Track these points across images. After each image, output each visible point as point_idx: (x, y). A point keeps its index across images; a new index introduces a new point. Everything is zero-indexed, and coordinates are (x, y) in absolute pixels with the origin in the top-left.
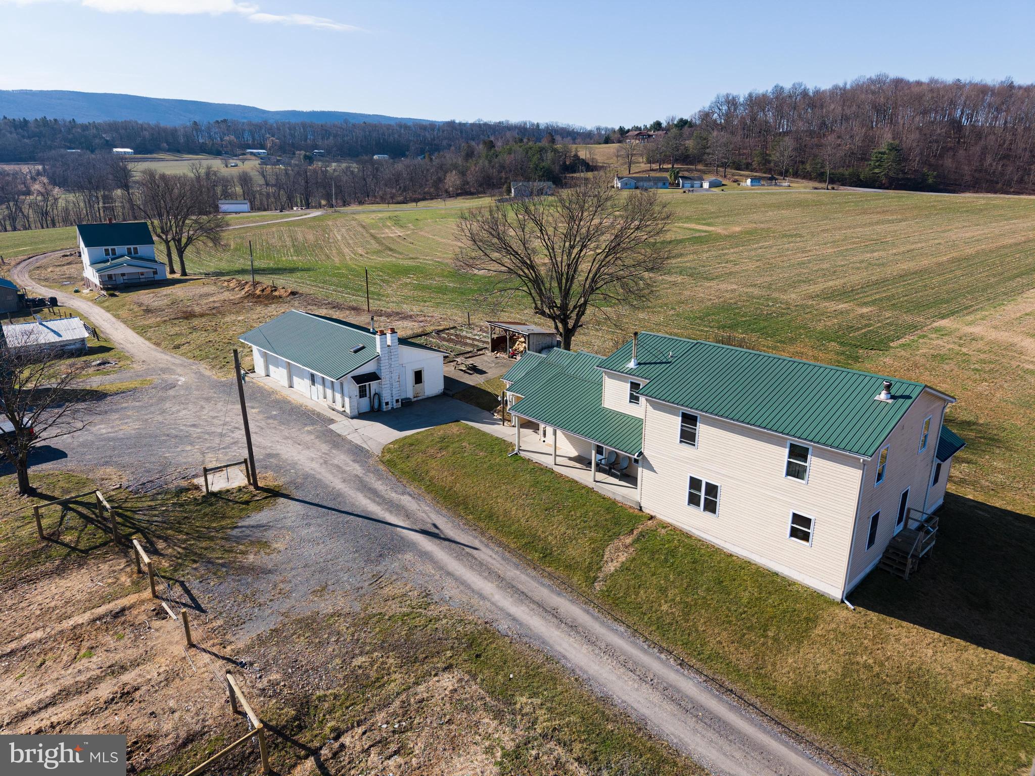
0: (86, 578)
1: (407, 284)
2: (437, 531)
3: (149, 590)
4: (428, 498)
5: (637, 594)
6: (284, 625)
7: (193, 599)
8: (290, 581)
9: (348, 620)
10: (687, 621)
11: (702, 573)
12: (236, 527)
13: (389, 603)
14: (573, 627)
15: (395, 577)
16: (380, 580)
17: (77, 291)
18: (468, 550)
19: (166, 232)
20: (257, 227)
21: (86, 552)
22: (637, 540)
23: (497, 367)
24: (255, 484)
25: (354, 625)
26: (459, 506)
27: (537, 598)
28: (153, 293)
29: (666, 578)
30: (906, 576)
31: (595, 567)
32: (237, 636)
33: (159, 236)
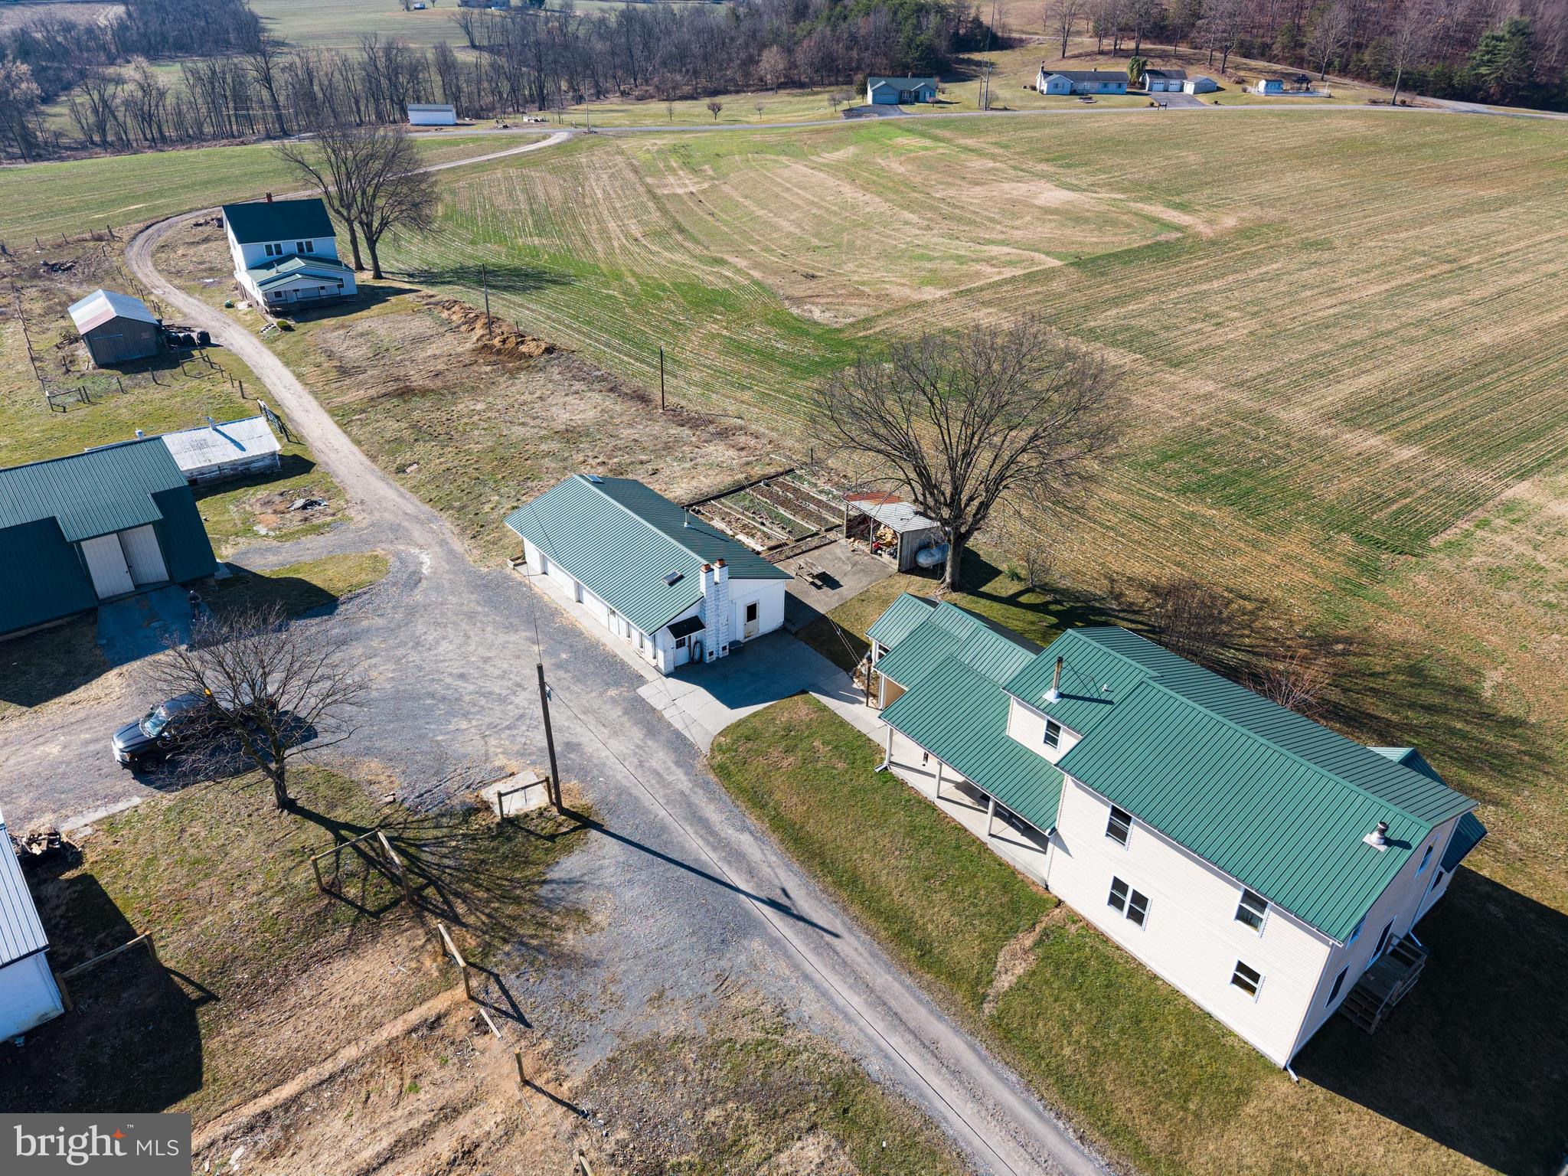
0: (386, 960)
1: (714, 336)
2: (787, 903)
3: (462, 986)
4: (774, 838)
5: (1035, 1026)
6: (622, 1052)
7: (514, 1005)
8: (621, 981)
9: (694, 1048)
10: (1092, 1075)
11: (1117, 1007)
12: (545, 882)
13: (740, 1021)
14: (956, 1073)
15: (742, 980)
16: (726, 983)
17: (229, 306)
18: (828, 938)
19: (349, 208)
20: (474, 167)
21: (376, 914)
22: (1039, 943)
23: (854, 574)
24: (558, 803)
25: (703, 1057)
26: (813, 858)
27: (912, 1024)
28: (343, 326)
29: (1072, 1009)
30: (1372, 1030)
31: (985, 979)
32: (572, 1067)
33: (338, 212)
